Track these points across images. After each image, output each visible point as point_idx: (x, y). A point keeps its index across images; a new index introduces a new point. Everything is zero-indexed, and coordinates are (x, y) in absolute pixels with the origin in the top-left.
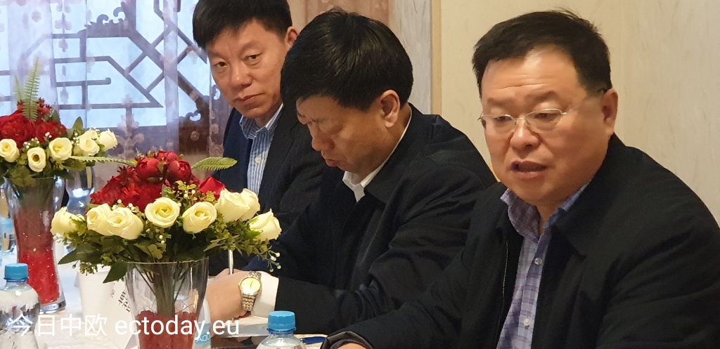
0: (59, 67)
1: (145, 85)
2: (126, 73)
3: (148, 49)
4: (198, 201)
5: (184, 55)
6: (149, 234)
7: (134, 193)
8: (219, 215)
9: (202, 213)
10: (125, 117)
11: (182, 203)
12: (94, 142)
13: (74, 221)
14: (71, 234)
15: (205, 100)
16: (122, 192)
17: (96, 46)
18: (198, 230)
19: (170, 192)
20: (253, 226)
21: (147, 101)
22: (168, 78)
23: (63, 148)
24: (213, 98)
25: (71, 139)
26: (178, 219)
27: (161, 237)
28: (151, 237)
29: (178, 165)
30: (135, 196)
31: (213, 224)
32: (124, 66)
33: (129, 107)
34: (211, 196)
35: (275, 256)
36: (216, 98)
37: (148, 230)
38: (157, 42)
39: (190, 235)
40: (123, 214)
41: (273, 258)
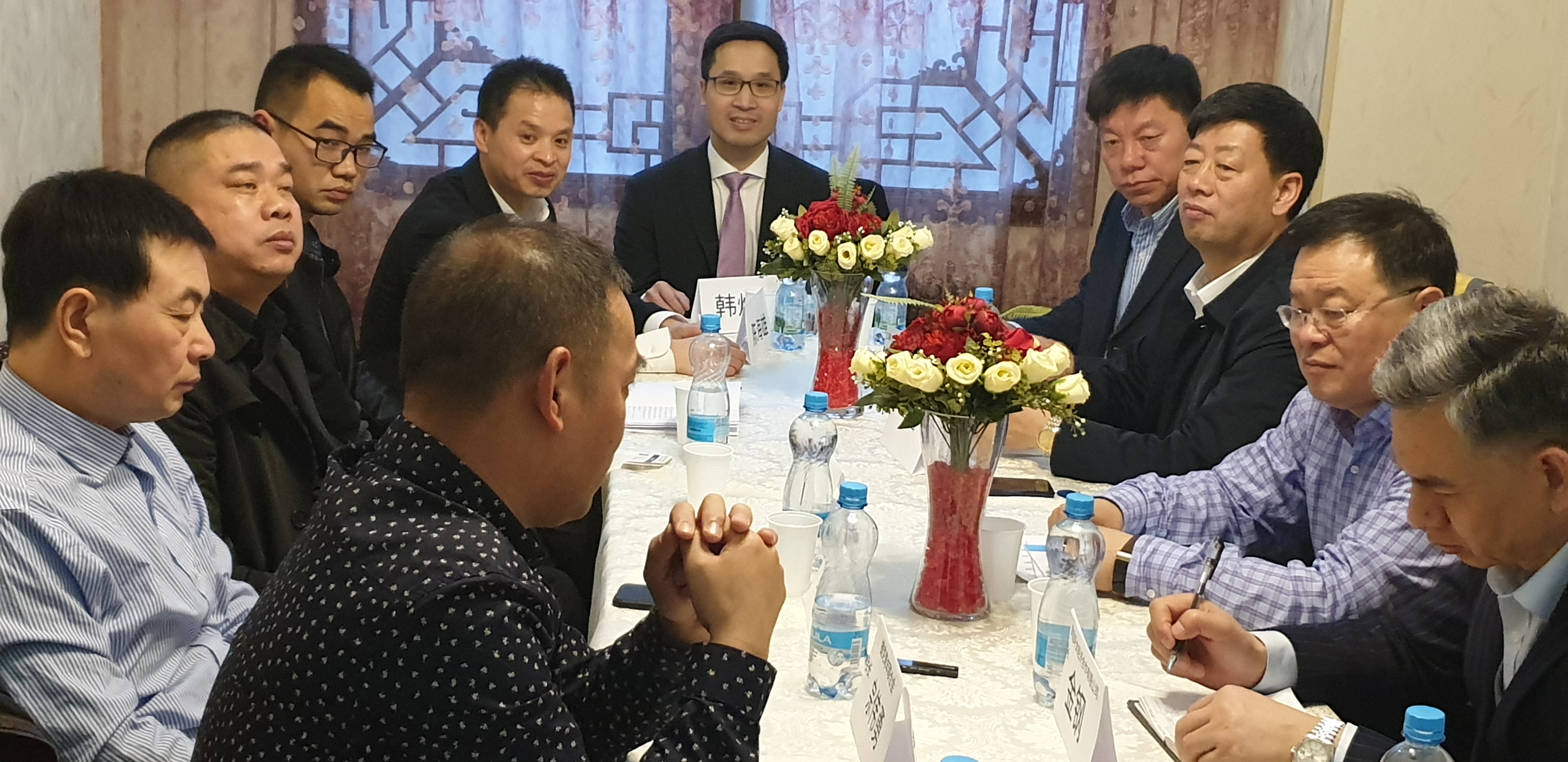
0: (887, 116)
1: (980, 145)
2: (960, 128)
3: (986, 103)
4: (1004, 359)
5: (1027, 112)
6: (948, 388)
7: (938, 341)
8: (1024, 376)
9: (1006, 372)
10: (953, 180)
11: (985, 360)
12: (908, 241)
13: (874, 362)
14: (869, 376)
15: (1046, 166)
16: (925, 338)
17: (929, 95)
18: (1000, 390)
19: (974, 348)
20: (1059, 388)
21: (979, 162)
22: (1006, 138)
23: (875, 247)
24: (1054, 164)
25: (884, 236)
26: (980, 377)
27: (960, 395)
28: (950, 391)
29: (986, 315)
30: (938, 345)
31: (1017, 385)
32: (959, 121)
33: (959, 168)
34: (1016, 355)
35: (1079, 421)
36: (1058, 164)
37: (947, 385)
38: (998, 96)
39: (990, 394)
40: (924, 366)
41: (1077, 423)
